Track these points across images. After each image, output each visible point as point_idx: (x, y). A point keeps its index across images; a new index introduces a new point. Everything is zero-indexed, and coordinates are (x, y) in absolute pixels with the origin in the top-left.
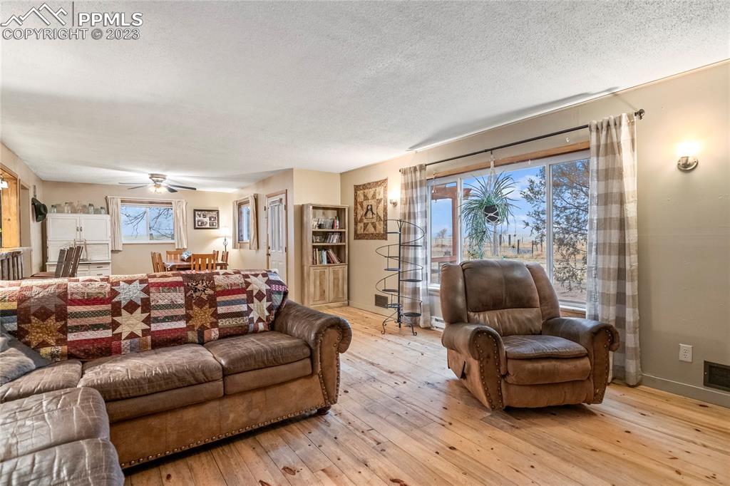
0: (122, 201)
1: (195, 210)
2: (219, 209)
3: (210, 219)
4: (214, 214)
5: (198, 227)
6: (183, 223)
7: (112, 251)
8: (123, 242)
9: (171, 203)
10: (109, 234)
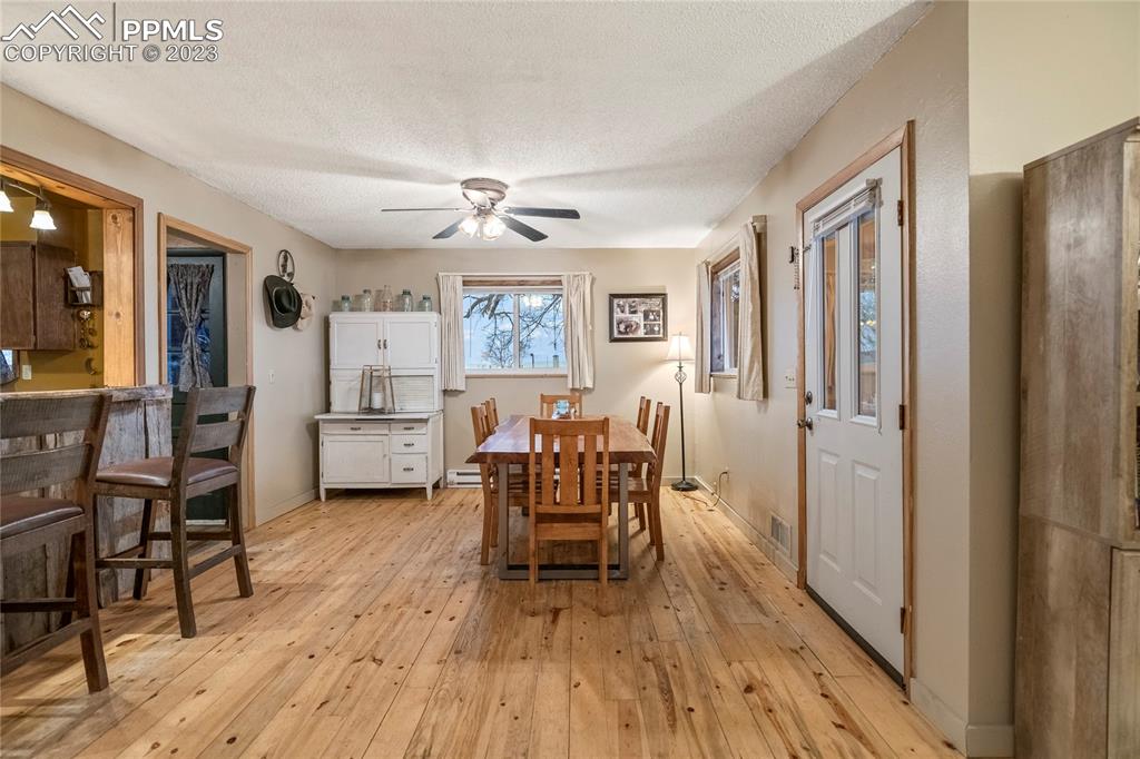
0: (465, 283)
1: (613, 296)
2: (667, 292)
3: (646, 316)
4: (655, 303)
5: (621, 335)
6: (585, 326)
7: (445, 392)
8: (469, 373)
9: (560, 282)
10: (436, 354)
